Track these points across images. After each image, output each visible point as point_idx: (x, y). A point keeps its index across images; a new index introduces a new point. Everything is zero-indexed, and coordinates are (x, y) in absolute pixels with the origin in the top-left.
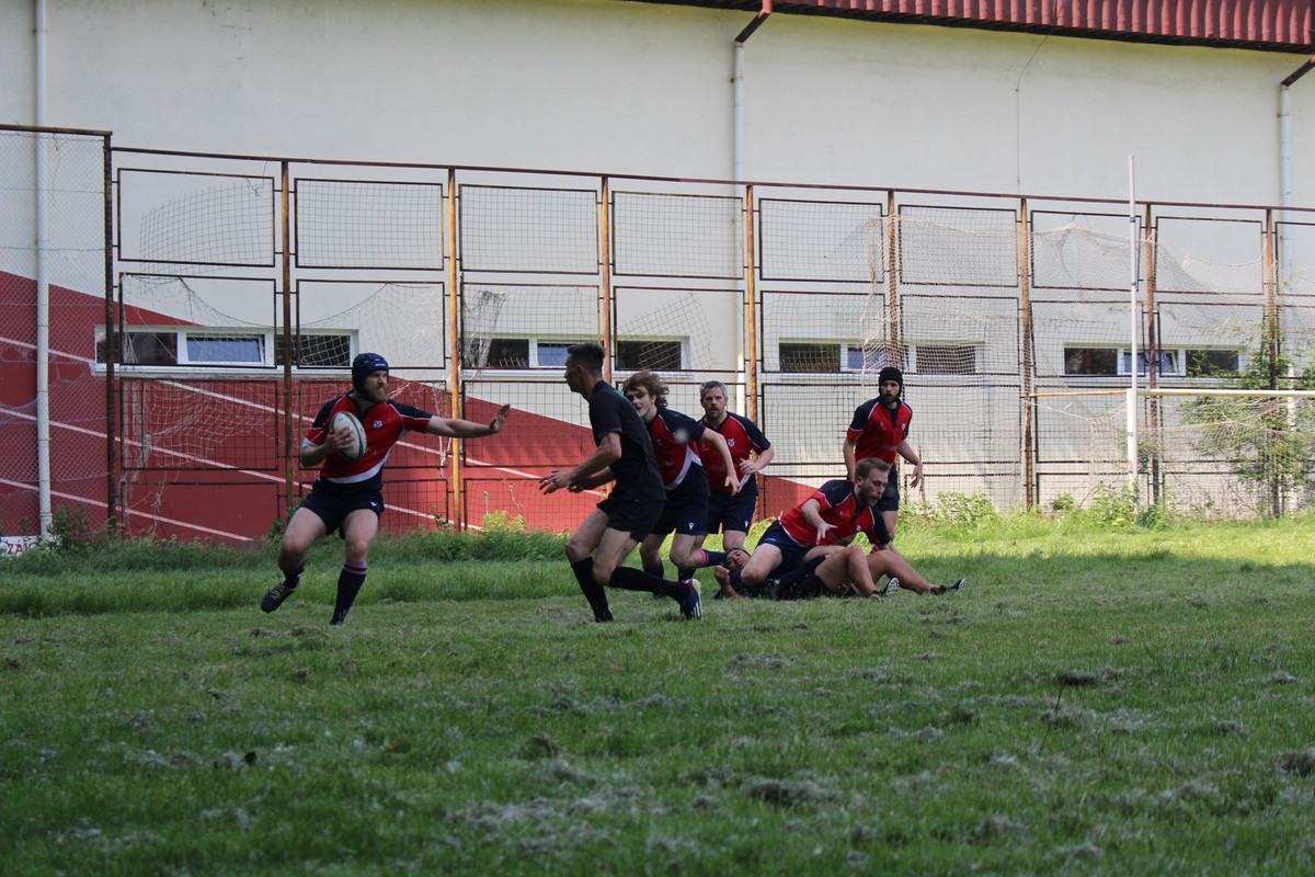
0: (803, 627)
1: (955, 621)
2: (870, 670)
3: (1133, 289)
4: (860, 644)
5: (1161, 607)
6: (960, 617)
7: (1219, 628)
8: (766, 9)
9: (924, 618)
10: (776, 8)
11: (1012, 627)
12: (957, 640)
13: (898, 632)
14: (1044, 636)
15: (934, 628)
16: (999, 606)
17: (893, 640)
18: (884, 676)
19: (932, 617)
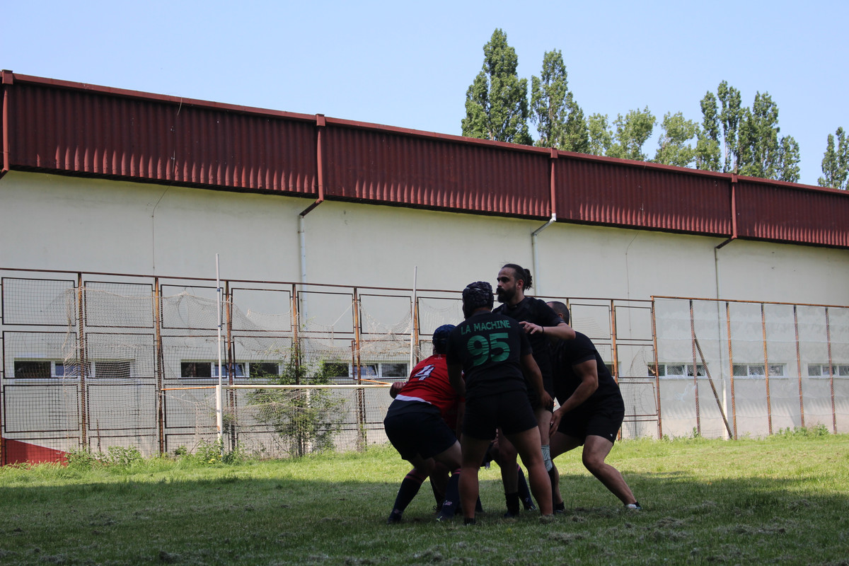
0: (19, 530)
1: (109, 524)
2: (53, 556)
3: (219, 329)
4: (50, 540)
5: (227, 512)
6: (112, 521)
7: (259, 523)
8: (6, 168)
9: (91, 523)
10: (12, 167)
11: (142, 526)
12: (108, 535)
13: (74, 531)
14: (159, 531)
15: (96, 529)
16: (136, 514)
17: (70, 537)
18: (61, 560)
19: (96, 522)
